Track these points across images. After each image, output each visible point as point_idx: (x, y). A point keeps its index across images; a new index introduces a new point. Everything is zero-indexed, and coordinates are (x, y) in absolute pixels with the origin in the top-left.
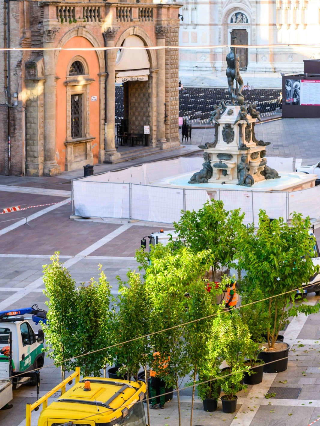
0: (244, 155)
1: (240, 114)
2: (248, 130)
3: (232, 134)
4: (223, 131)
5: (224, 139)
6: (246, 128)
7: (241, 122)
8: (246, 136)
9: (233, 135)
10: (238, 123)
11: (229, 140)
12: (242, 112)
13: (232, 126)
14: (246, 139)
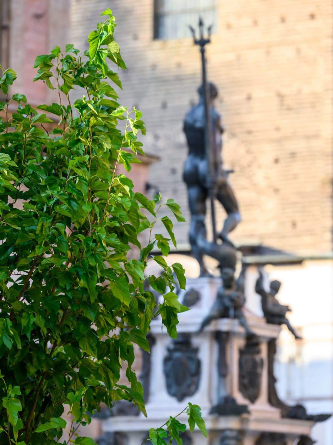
0: (228, 433)
1: (220, 297)
2: (247, 357)
3: (193, 367)
4: (167, 360)
5: (169, 387)
6: (242, 352)
7: (225, 325)
8: (241, 377)
9: (197, 373)
10: (211, 328)
11: (184, 388)
12: (228, 292)
13: (196, 341)
14: (243, 388)
